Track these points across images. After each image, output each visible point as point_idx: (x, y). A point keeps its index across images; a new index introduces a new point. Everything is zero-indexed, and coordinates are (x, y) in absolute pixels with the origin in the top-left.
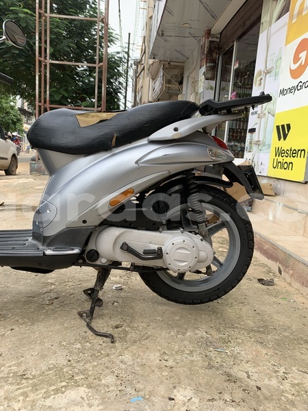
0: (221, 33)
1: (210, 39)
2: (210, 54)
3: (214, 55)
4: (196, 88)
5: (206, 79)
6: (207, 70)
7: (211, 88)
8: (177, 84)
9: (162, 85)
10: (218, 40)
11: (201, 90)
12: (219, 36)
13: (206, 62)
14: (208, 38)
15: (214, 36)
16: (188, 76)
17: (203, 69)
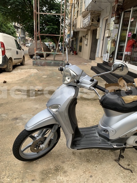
0: (123, 1)
1: (118, 4)
2: (117, 11)
3: (119, 12)
4: (109, 27)
5: (115, 24)
6: (116, 19)
7: (117, 28)
8: (96, 21)
9: (90, 22)
10: (122, 4)
11: (112, 28)
12: (122, 2)
13: (115, 15)
14: (117, 3)
15: (120, 2)
16: (103, 19)
17: (114, 19)
